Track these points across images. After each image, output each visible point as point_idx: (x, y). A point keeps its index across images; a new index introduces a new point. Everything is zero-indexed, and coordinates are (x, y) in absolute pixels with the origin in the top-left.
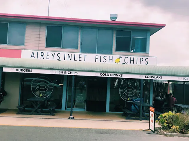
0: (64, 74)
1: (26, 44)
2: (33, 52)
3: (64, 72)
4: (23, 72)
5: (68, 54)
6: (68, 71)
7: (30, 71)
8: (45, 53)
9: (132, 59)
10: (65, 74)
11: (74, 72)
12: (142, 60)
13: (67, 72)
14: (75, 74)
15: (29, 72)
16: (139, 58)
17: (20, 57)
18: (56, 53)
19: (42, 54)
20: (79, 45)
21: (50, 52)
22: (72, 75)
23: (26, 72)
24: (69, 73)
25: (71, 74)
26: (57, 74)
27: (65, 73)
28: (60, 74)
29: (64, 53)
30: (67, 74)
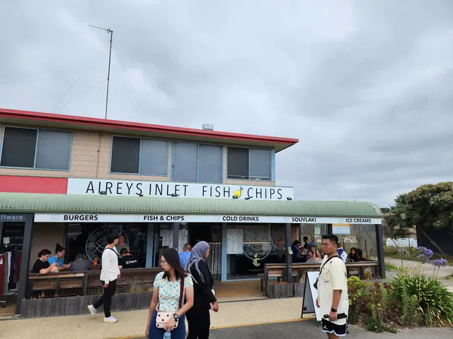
0: (159, 221)
1: (72, 168)
2: (91, 182)
3: (159, 217)
4: (80, 221)
5: (157, 185)
6: (167, 216)
7: (94, 218)
8: (115, 183)
9: (259, 191)
10: (162, 221)
11: (177, 216)
12: (272, 192)
13: (165, 217)
14: (180, 221)
15: (91, 221)
16: (268, 189)
17: (65, 192)
18: (135, 183)
19: (109, 185)
20: (170, 168)
21: (124, 182)
22: (175, 221)
23: (84, 221)
24: (169, 218)
25: (173, 221)
26: (146, 221)
27: (162, 218)
28: (153, 221)
29: (149, 183)
30: (165, 221)
